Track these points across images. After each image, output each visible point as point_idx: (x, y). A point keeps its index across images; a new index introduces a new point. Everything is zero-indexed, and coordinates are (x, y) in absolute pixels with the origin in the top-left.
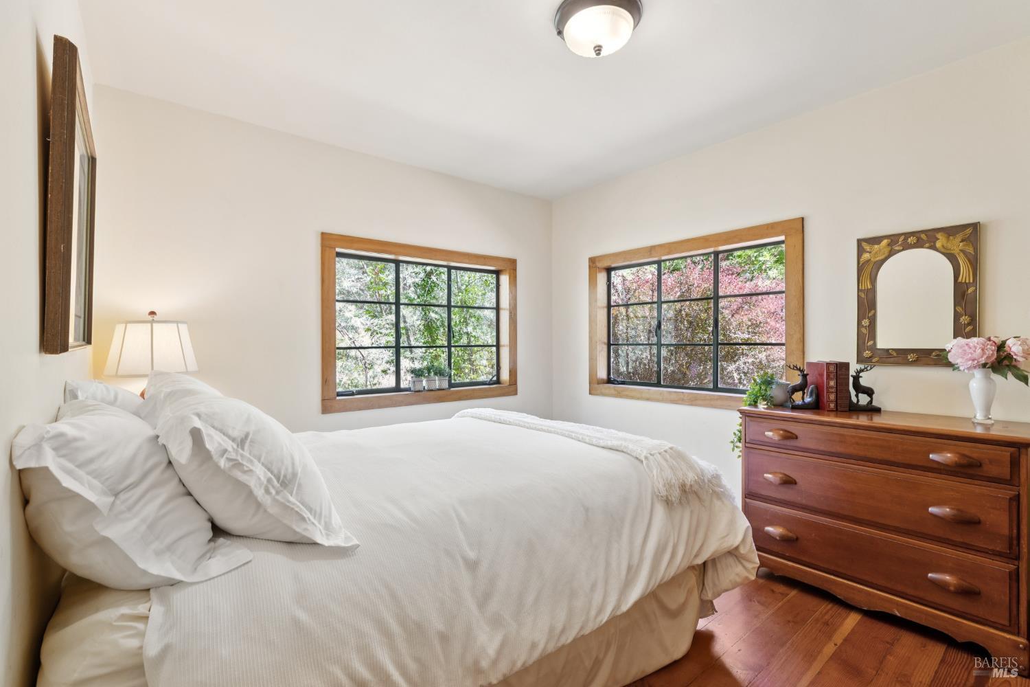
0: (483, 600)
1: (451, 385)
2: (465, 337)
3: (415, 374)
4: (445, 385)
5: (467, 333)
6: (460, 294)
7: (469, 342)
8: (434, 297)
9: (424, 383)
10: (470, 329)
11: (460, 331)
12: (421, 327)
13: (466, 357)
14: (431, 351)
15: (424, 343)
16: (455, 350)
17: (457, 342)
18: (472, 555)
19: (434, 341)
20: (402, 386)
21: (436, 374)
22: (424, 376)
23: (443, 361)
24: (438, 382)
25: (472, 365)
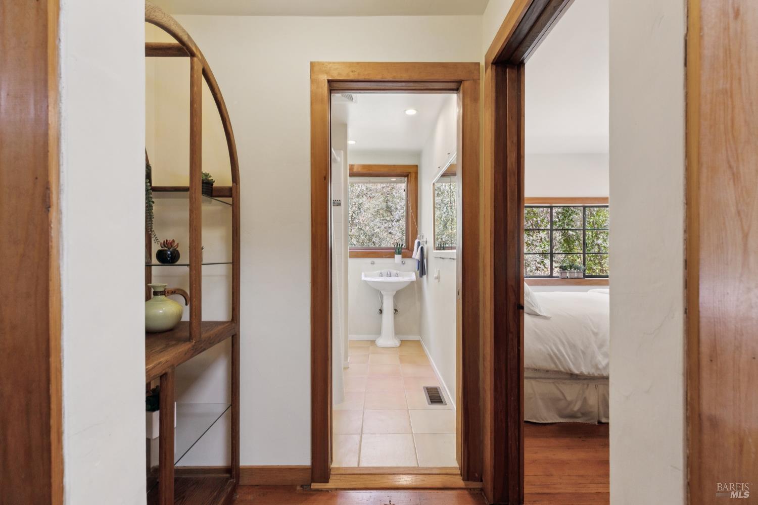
0: (601, 346)
1: (585, 276)
2: (596, 247)
3: (562, 269)
4: (581, 275)
5: (599, 245)
6: (592, 217)
7: (599, 251)
8: (571, 220)
9: (568, 275)
10: (600, 241)
11: (592, 243)
12: (562, 240)
13: (597, 261)
14: (569, 257)
15: (563, 251)
16: (588, 256)
17: (589, 251)
18: (596, 331)
19: (571, 250)
20: (554, 275)
21: (575, 269)
22: (568, 270)
23: (579, 261)
24: (575, 274)
25: (602, 267)
